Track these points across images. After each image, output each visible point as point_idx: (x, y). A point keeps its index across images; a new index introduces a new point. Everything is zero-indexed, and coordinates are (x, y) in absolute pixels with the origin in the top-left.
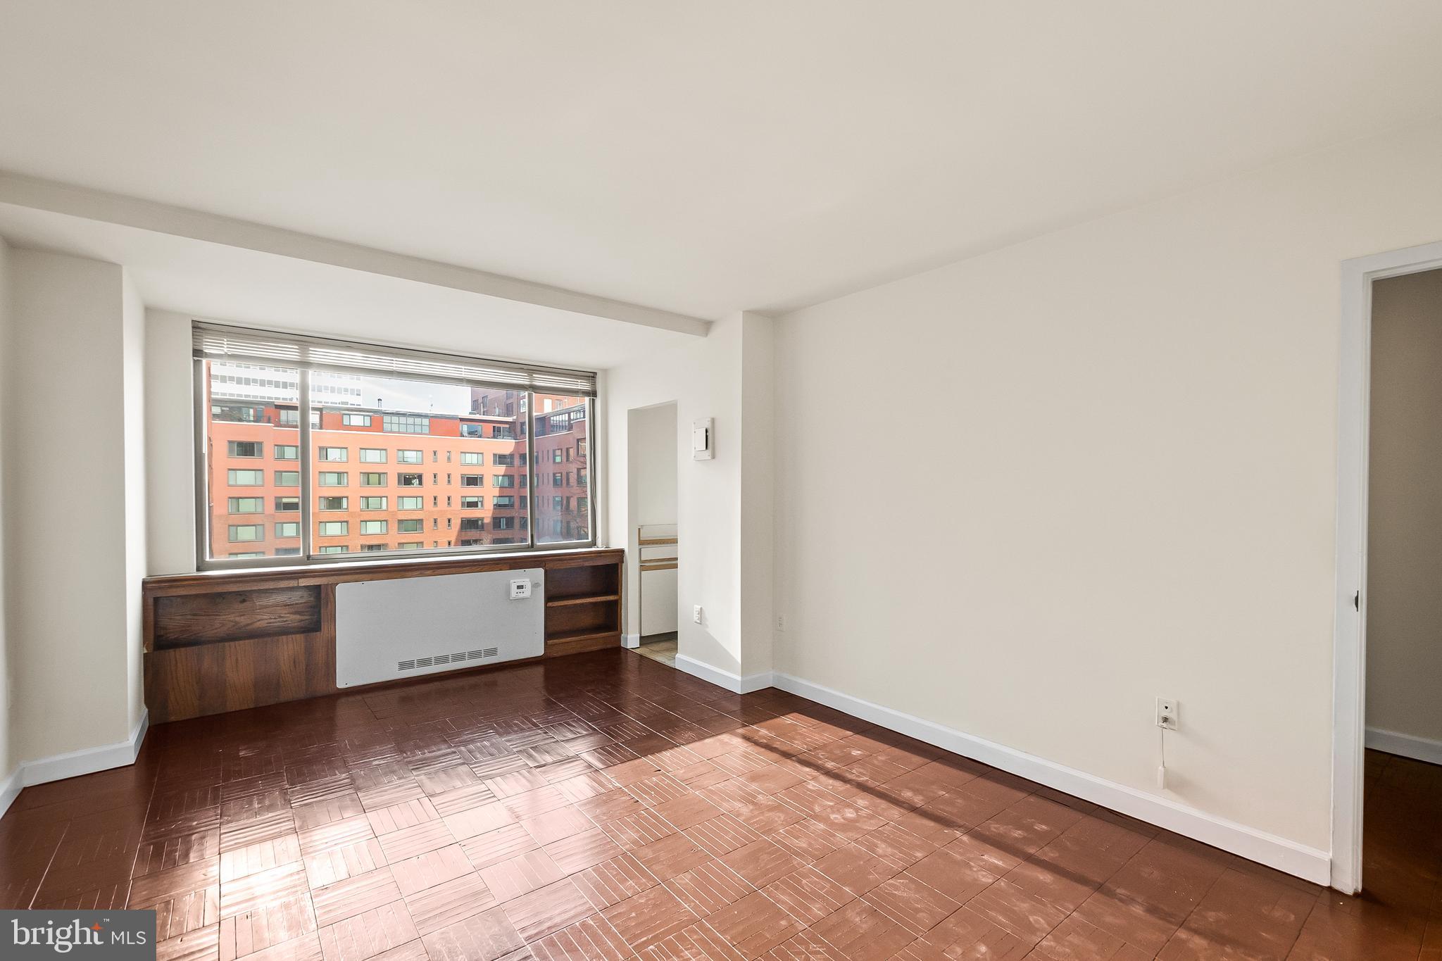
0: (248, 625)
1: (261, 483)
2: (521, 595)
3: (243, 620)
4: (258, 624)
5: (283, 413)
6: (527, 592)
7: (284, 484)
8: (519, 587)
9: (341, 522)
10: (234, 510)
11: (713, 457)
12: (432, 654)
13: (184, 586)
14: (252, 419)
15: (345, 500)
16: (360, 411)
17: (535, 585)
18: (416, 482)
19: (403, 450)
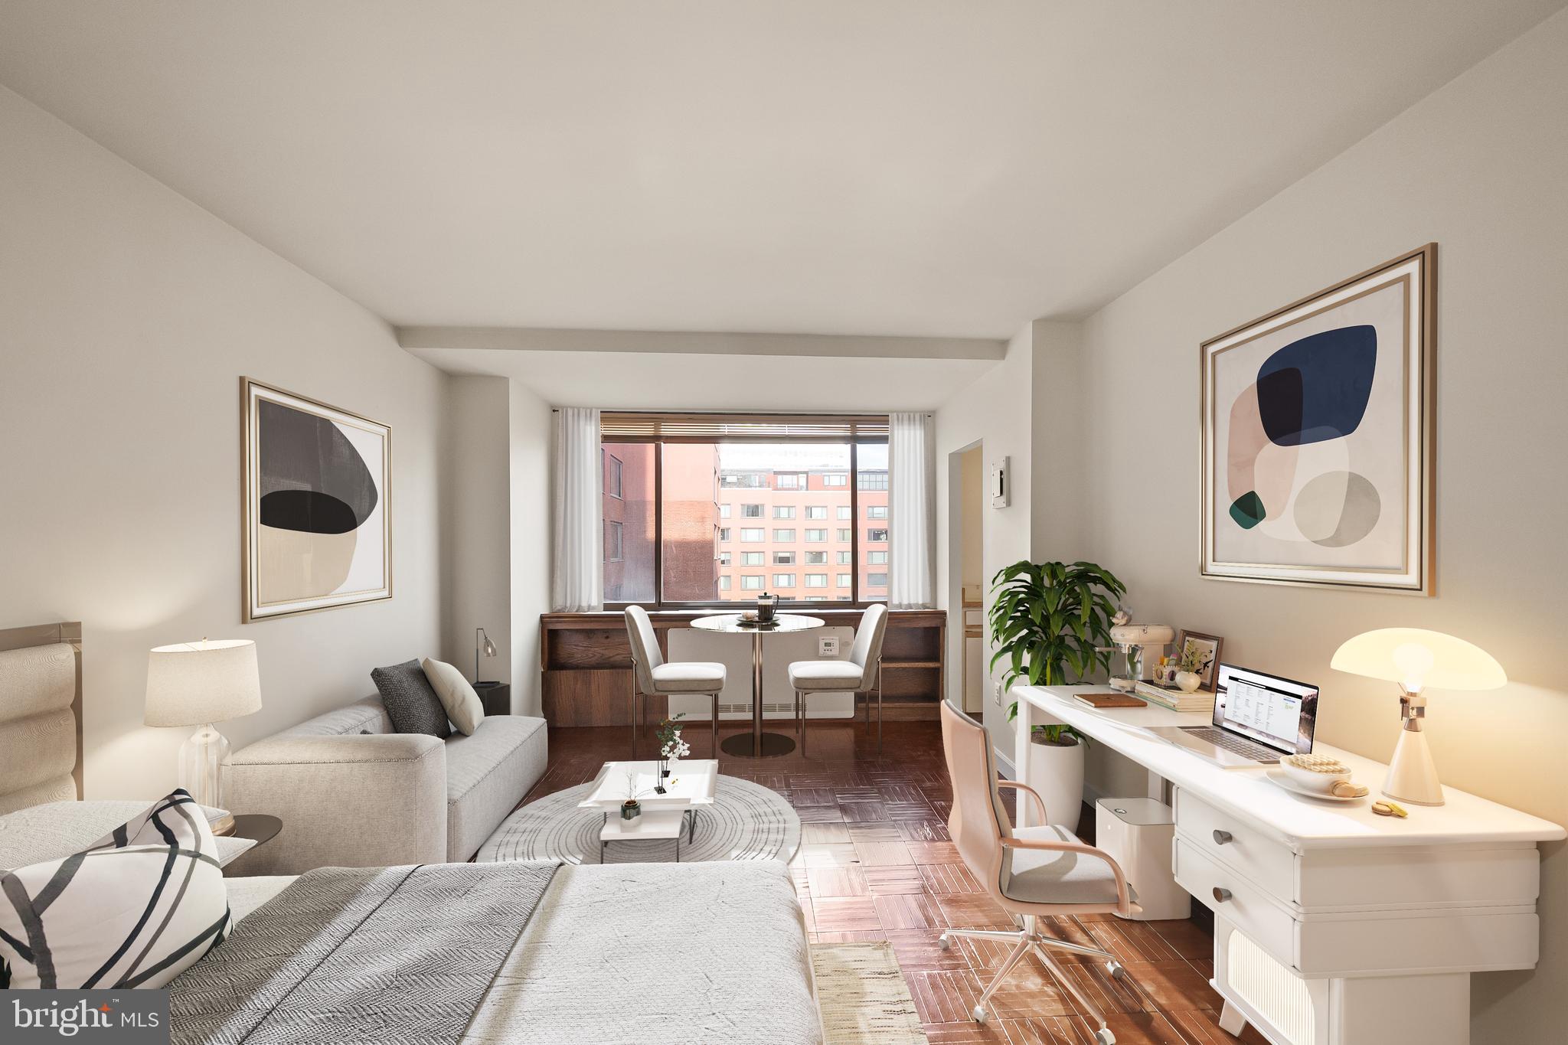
0: (610, 657)
1: (763, 540)
2: (829, 653)
3: (608, 653)
5: (780, 477)
6: (834, 651)
7: (780, 540)
8: (826, 644)
9: (822, 575)
10: (745, 563)
11: (1009, 503)
13: (565, 622)
14: (757, 485)
15: (825, 554)
16: (836, 472)
17: (843, 645)
18: (883, 537)
19: (873, 507)
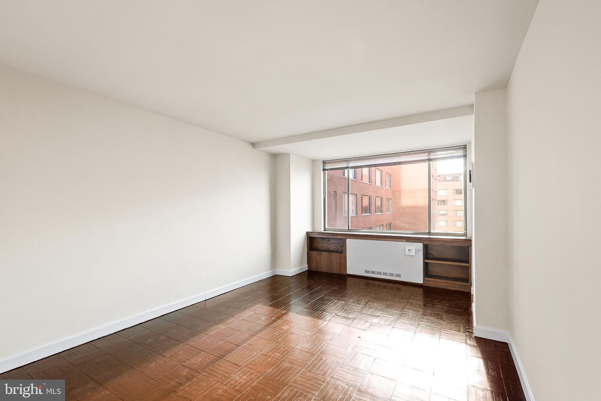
2: (410, 254)
3: (328, 246)
4: (331, 248)
6: (413, 253)
8: (409, 250)
12: (382, 271)
13: (316, 234)
17: (417, 251)
